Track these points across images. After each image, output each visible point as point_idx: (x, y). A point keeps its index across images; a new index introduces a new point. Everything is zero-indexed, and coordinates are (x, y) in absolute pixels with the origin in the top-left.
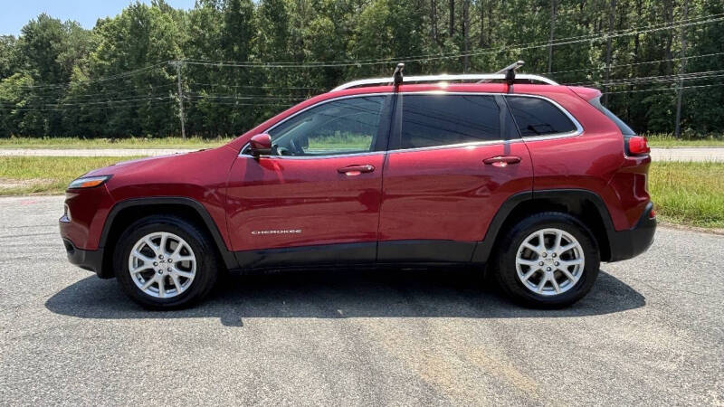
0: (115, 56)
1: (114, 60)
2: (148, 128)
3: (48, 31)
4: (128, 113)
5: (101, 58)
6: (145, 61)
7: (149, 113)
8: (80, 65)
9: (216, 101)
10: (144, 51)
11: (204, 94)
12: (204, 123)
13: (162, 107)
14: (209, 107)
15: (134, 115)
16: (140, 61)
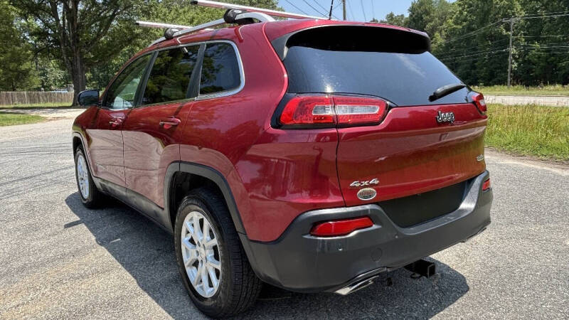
0: (465, 20)
1: (465, 24)
2: (483, 78)
3: (422, 8)
4: (468, 65)
5: (456, 23)
6: (487, 22)
7: (485, 65)
8: (440, 32)
9: (548, 51)
10: (487, 13)
11: (537, 45)
12: (532, 72)
13: (497, 60)
14: (539, 57)
15: (474, 67)
16: (483, 22)
